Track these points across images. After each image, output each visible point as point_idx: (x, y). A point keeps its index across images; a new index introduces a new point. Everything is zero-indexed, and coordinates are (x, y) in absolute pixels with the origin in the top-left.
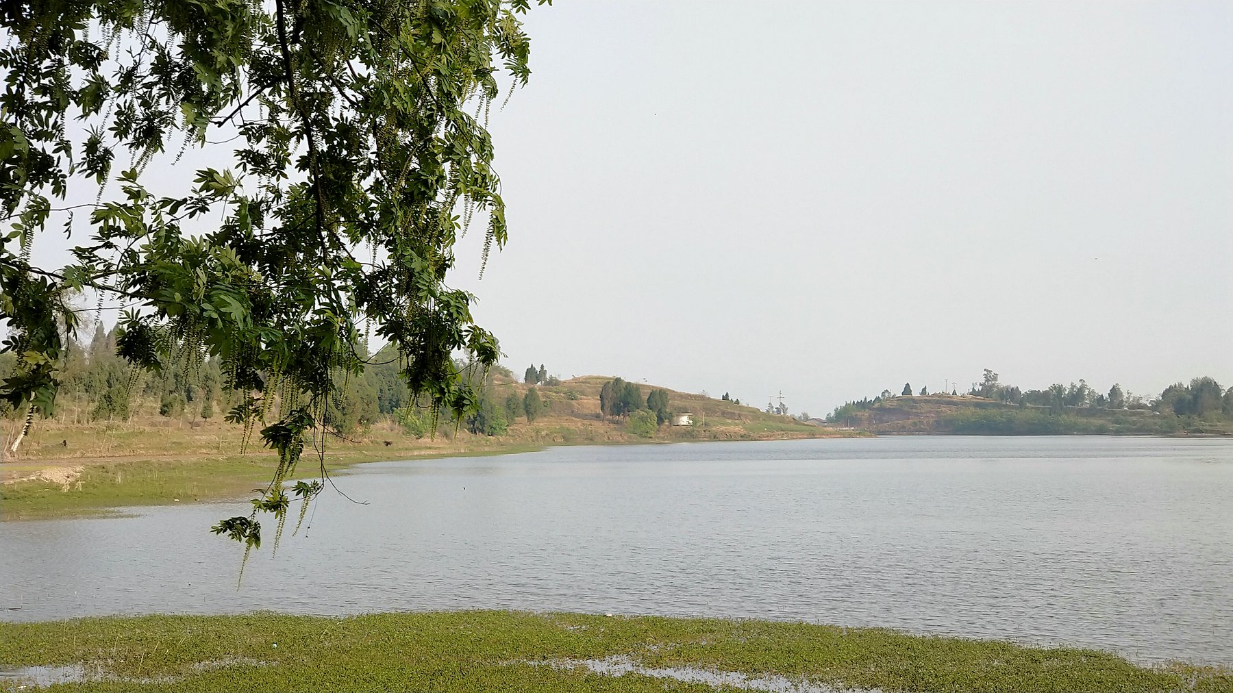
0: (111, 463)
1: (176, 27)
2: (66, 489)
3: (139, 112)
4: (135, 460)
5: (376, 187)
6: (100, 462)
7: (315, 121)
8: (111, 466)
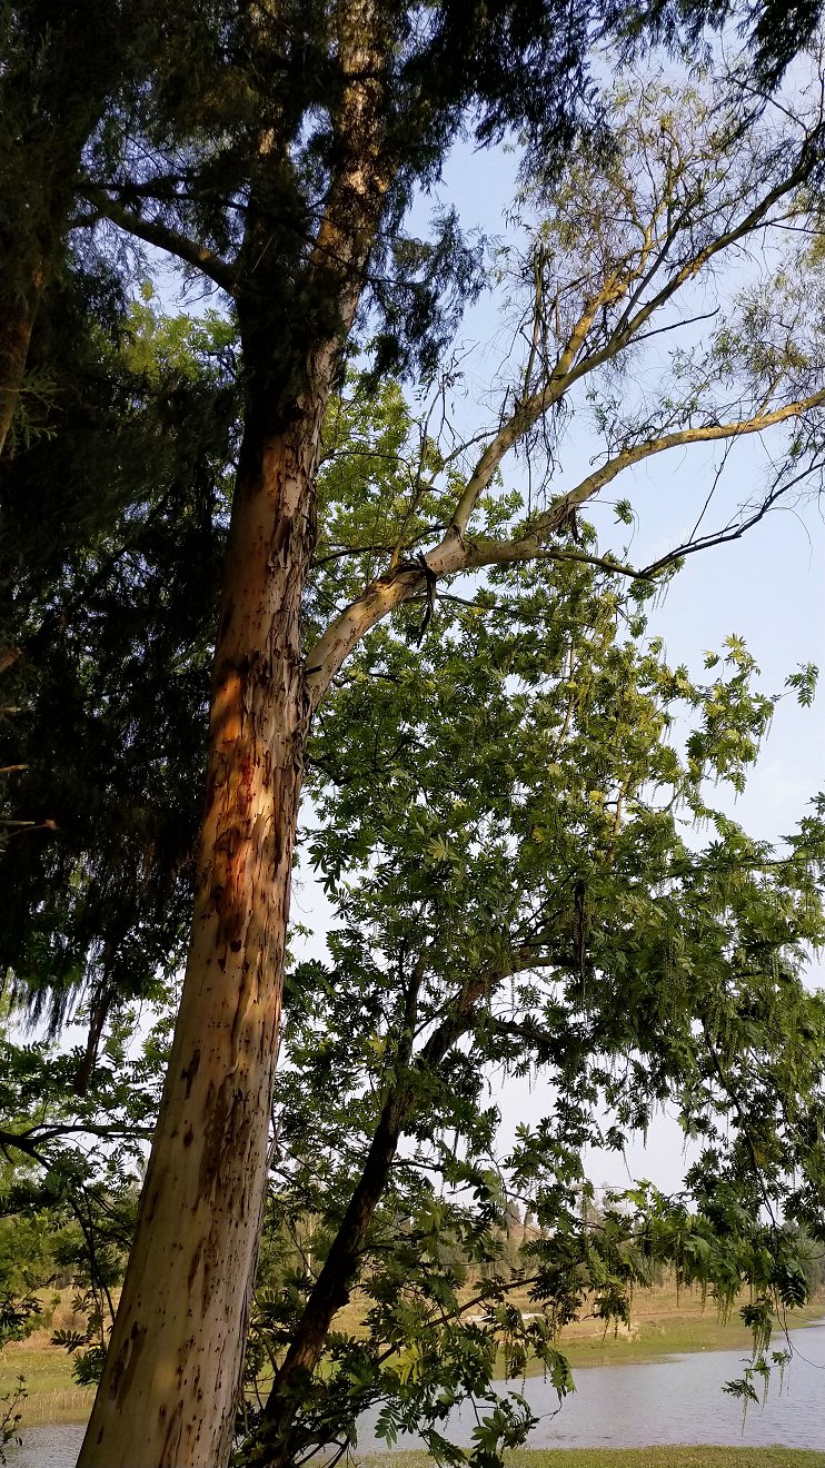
0: (657, 1319)
1: (643, 1050)
2: (630, 1339)
3: (633, 1106)
4: (672, 1316)
5: (788, 1134)
6: (649, 1318)
7: (740, 1096)
8: (657, 1321)
